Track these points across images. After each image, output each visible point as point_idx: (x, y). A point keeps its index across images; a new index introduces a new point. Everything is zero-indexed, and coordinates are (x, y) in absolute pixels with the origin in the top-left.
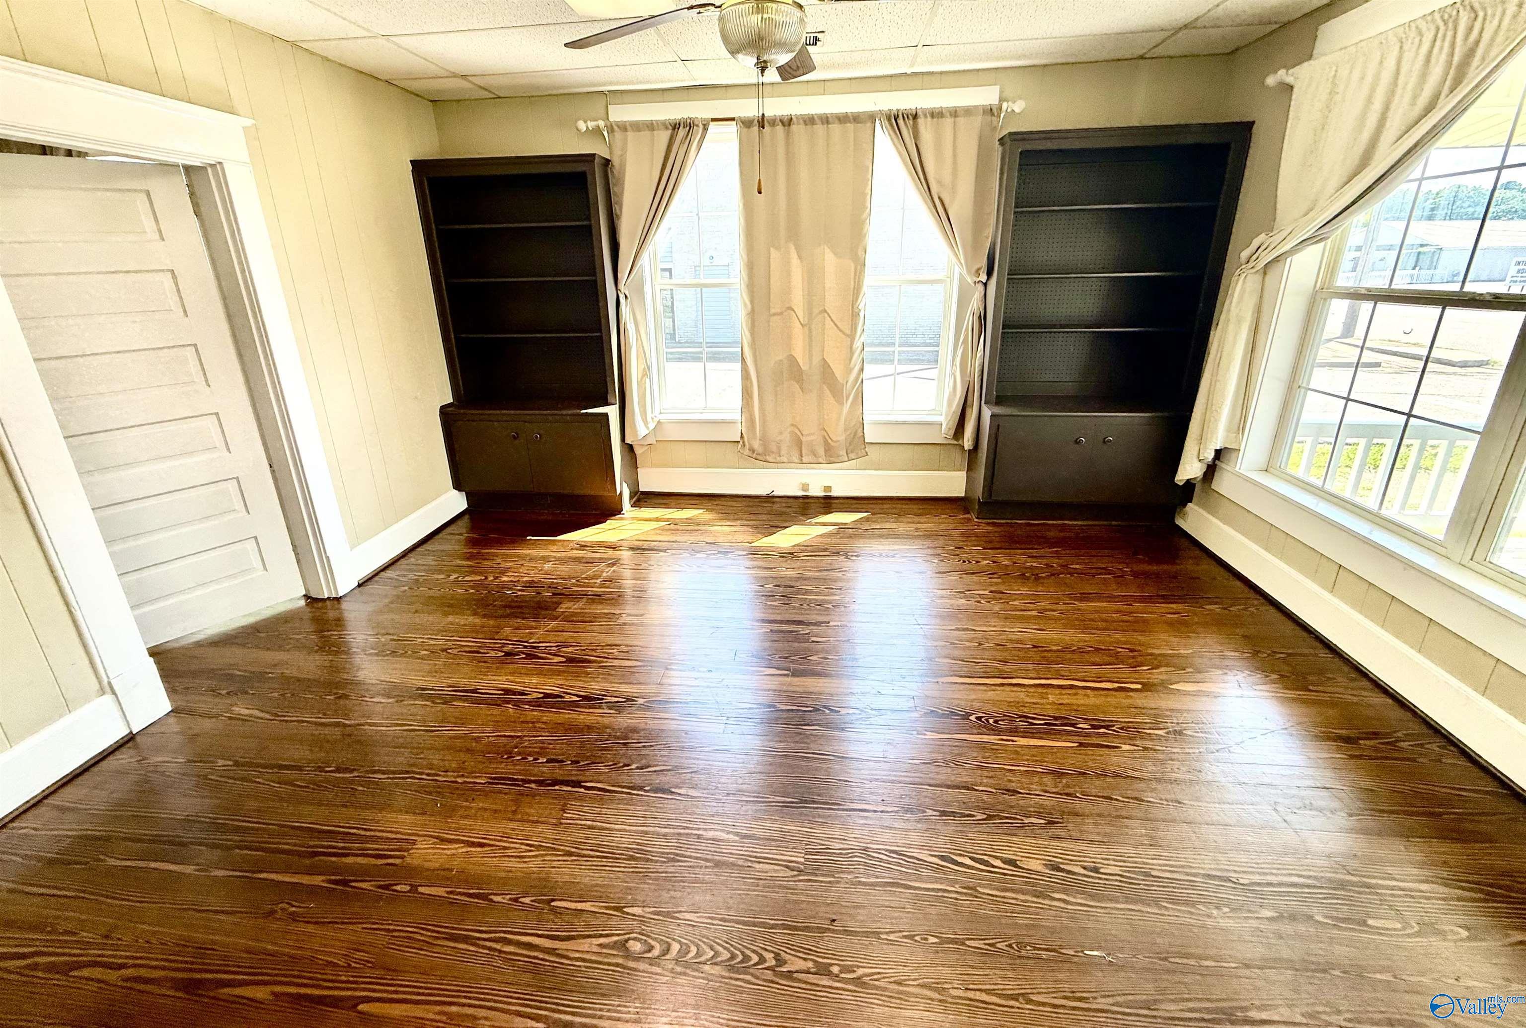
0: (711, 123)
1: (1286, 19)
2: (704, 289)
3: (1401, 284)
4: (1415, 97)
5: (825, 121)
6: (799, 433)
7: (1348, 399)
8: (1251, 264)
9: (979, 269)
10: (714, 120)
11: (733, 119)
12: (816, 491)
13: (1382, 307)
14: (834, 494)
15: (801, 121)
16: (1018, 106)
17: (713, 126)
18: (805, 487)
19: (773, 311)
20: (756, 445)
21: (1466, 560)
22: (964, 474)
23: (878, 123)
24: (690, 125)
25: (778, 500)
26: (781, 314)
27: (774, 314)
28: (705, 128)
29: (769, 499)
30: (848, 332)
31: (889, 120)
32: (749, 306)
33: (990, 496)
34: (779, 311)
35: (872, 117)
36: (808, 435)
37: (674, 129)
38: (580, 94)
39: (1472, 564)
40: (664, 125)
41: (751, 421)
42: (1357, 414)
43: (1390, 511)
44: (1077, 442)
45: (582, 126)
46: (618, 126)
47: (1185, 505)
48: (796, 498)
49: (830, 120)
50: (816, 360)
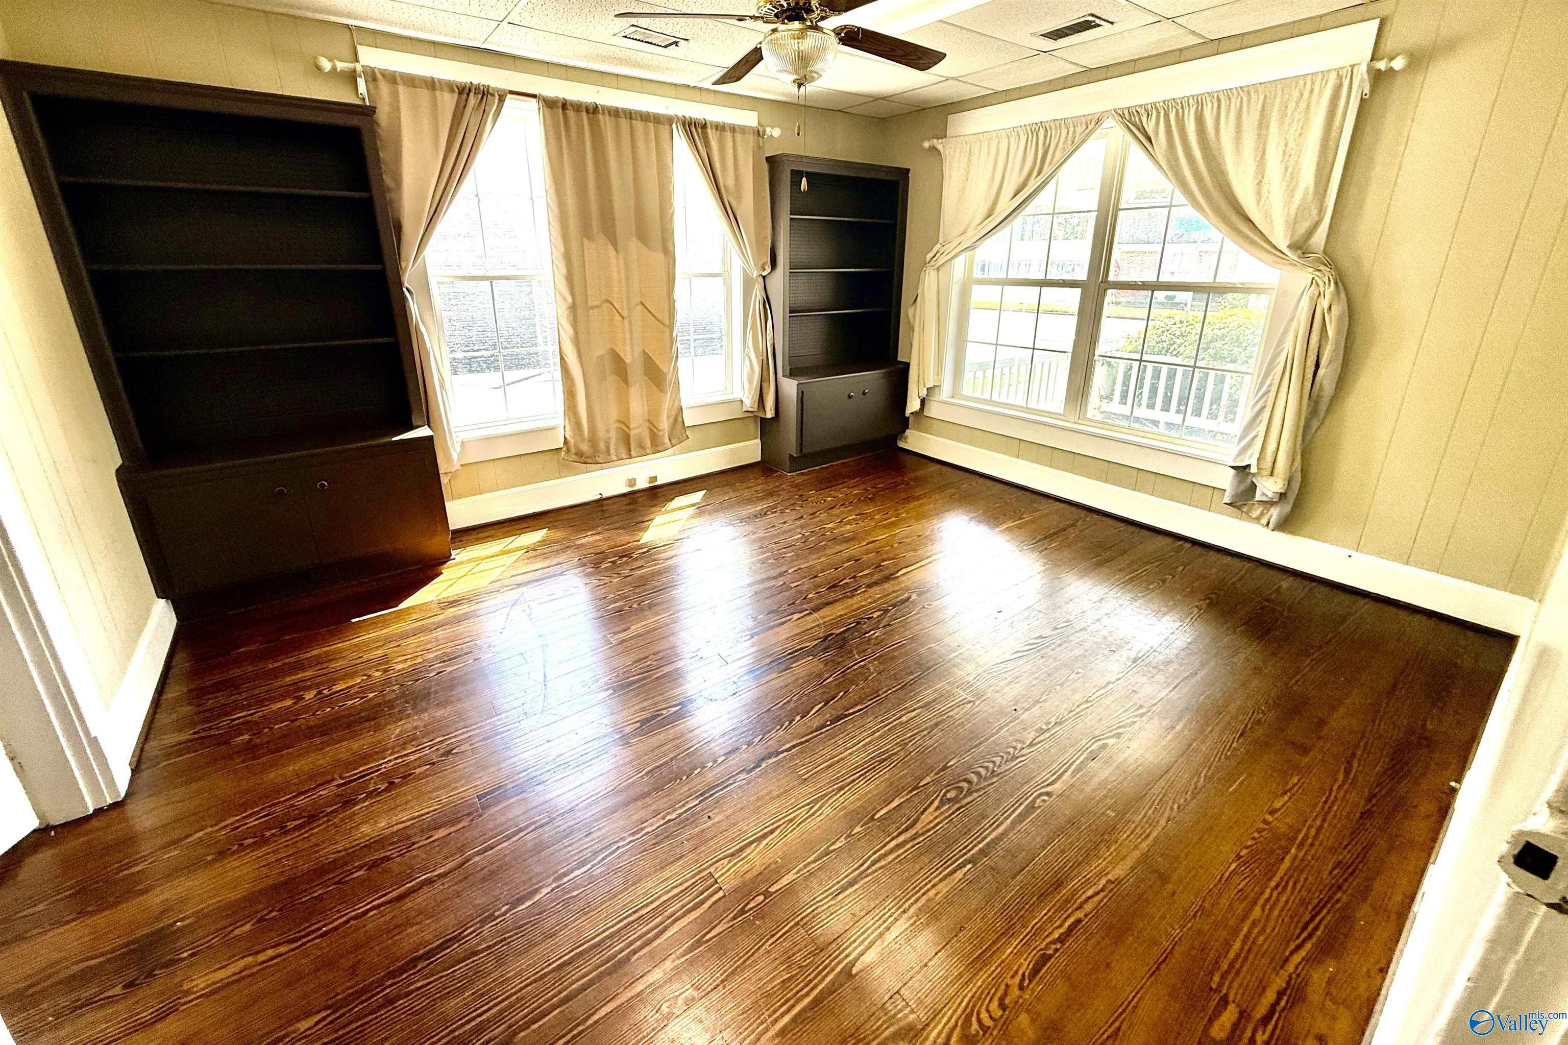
0: (509, 96)
1: (924, 106)
2: (494, 282)
3: (1013, 275)
4: (1021, 169)
5: (628, 115)
6: (626, 429)
7: (997, 345)
8: (932, 263)
9: (764, 264)
10: (511, 92)
11: (534, 96)
12: (642, 484)
13: (1007, 288)
14: (659, 482)
15: (606, 112)
16: (776, 132)
17: (510, 100)
18: (632, 482)
19: (590, 304)
20: (585, 447)
21: (1076, 420)
22: (758, 441)
23: (674, 126)
24: (484, 93)
25: (607, 502)
26: (597, 307)
27: (592, 308)
28: (502, 99)
29: (600, 503)
30: (667, 323)
31: (684, 125)
32: (570, 300)
33: (801, 451)
34: (598, 303)
35: (670, 120)
36: (634, 428)
37: (460, 93)
38: (306, 18)
39: (1080, 421)
40: (451, 86)
41: (577, 425)
42: (1003, 353)
43: (1033, 404)
44: (850, 397)
45: (326, 65)
46: (383, 75)
47: (904, 432)
48: (624, 495)
49: (633, 116)
50: (638, 351)
